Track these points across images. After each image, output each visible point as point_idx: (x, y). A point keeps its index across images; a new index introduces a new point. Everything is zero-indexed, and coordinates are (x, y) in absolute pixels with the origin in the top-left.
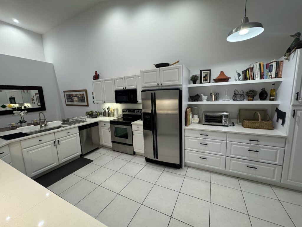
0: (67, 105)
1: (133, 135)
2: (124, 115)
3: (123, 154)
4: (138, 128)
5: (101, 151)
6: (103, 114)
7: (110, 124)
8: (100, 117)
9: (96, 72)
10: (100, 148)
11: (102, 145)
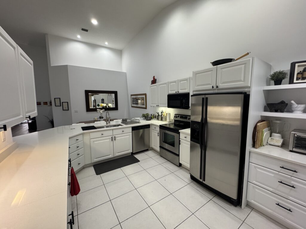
0: (132, 107)
1: (180, 144)
2: (175, 120)
3: (168, 162)
4: (186, 137)
5: (150, 153)
6: (157, 117)
7: (160, 128)
8: (154, 120)
9: (154, 77)
10: (150, 150)
11: (152, 147)
